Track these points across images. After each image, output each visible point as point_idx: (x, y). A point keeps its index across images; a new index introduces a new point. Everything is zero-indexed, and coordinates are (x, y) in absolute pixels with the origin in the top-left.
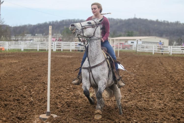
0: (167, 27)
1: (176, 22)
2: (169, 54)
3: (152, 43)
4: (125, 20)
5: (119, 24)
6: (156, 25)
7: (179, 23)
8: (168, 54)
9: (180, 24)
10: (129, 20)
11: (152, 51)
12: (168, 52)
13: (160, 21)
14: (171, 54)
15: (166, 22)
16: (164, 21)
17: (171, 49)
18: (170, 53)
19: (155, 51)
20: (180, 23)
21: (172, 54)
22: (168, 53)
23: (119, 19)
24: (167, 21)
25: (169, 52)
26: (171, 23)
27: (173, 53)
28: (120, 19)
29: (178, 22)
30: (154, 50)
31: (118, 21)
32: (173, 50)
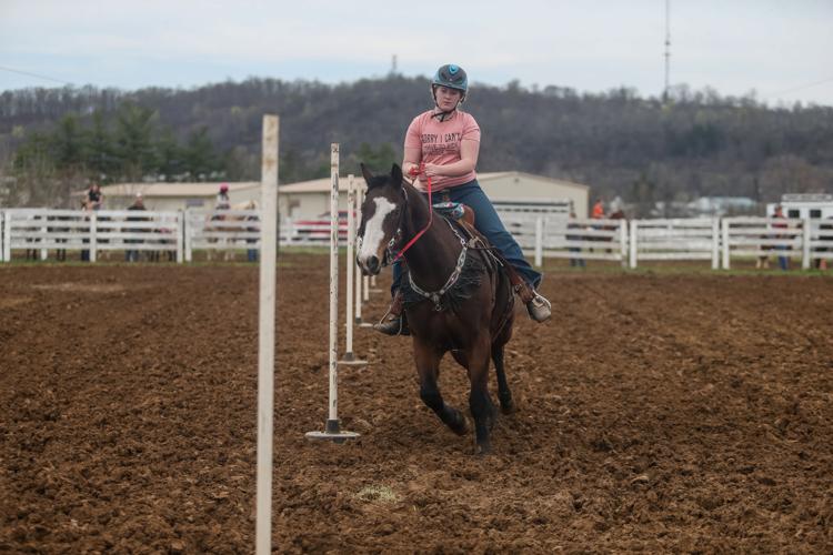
0: (565, 118)
1: (613, 91)
2: (624, 264)
3: (513, 207)
4: (342, 90)
5: (308, 112)
6: (506, 113)
7: (628, 96)
8: (618, 263)
9: (637, 102)
10: (363, 86)
11: (533, 249)
12: (619, 251)
13: (531, 90)
14: (633, 264)
15: (561, 95)
16: (552, 88)
17: (633, 238)
18: (628, 259)
19: (544, 249)
20: (636, 96)
21: (639, 262)
22: (618, 257)
23: (307, 85)
24: (567, 90)
25: (624, 253)
26: (588, 99)
27: (643, 256)
28: (316, 83)
29: (623, 91)
30: (539, 244)
31: (303, 92)
32: (644, 240)
